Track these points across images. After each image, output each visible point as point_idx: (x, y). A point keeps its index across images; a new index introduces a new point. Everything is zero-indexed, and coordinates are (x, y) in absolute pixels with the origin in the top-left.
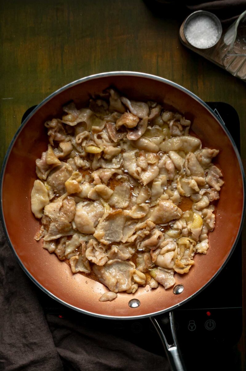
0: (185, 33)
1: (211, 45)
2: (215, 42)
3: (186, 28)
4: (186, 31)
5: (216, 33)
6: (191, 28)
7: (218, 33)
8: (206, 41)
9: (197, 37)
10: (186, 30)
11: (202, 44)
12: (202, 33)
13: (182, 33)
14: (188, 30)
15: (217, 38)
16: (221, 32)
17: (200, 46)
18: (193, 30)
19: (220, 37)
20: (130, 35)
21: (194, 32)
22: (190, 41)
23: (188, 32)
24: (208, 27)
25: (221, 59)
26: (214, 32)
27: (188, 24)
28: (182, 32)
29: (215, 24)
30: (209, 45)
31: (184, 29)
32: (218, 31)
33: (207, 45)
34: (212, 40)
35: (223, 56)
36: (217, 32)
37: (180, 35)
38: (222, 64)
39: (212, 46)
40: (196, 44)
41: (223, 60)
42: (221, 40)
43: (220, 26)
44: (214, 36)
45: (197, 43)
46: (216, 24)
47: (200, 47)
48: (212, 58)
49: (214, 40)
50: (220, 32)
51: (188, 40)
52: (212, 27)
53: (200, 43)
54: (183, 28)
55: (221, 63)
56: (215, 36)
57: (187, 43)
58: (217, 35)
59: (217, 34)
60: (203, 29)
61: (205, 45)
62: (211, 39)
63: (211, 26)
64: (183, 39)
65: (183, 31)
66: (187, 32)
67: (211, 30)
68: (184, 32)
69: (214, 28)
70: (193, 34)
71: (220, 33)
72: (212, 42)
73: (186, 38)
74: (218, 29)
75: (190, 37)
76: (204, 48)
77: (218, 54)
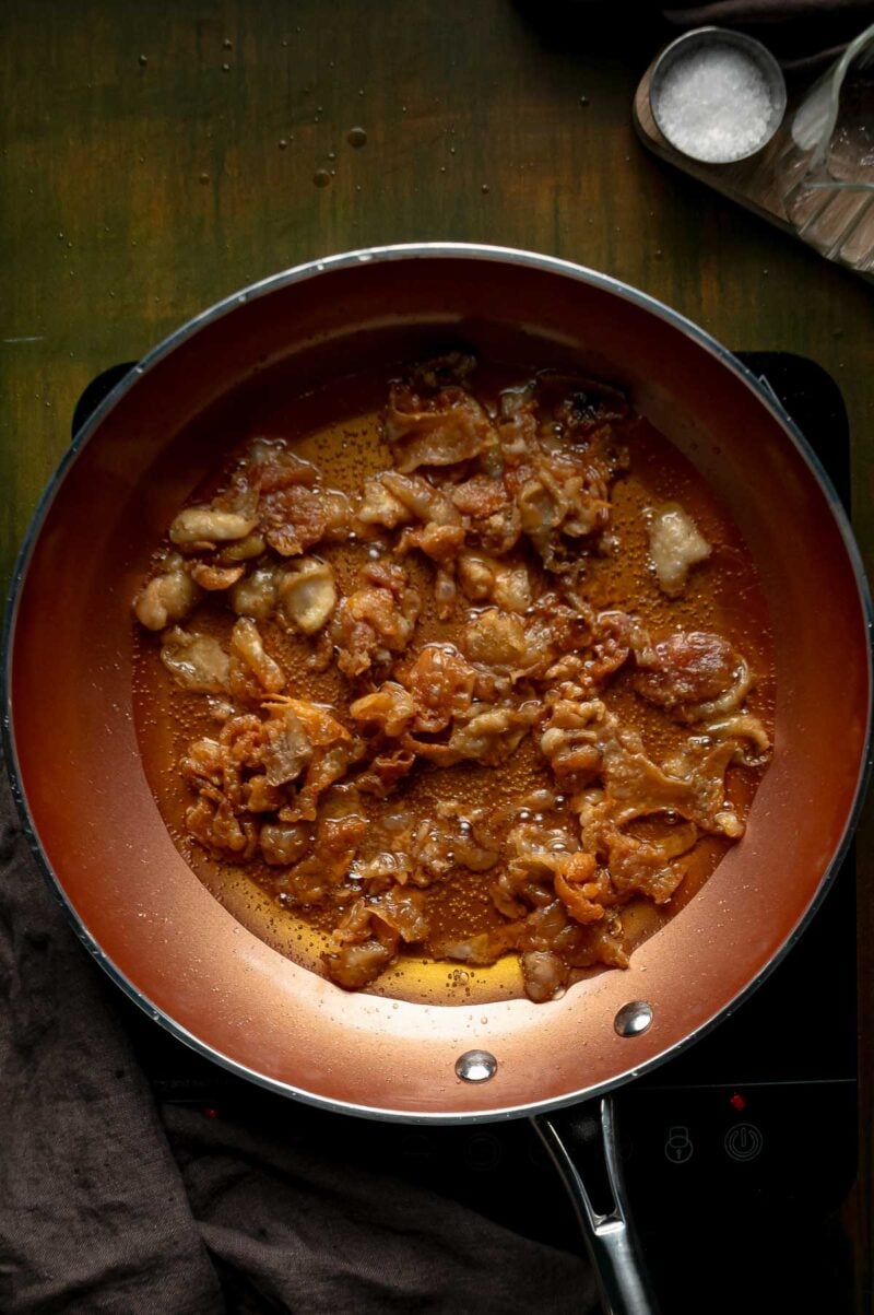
0: (654, 106)
1: (748, 150)
2: (762, 139)
3: (657, 90)
4: (658, 101)
5: (763, 107)
6: (674, 88)
7: (773, 107)
8: (729, 135)
9: (696, 122)
10: (659, 96)
11: (716, 148)
12: (715, 108)
13: (643, 107)
14: (664, 95)
15: (769, 124)
17: (709, 154)
18: (681, 95)
19: (778, 119)
20: (458, 115)
21: (686, 102)
22: (673, 134)
23: (665, 103)
24: (735, 88)
25: (781, 201)
26: (756, 104)
27: (665, 74)
28: (643, 102)
29: (760, 75)
30: (741, 151)
31: (650, 95)
32: (771, 101)
33: (732, 151)
34: (750, 133)
35: (789, 189)
36: (767, 104)
37: (636, 115)
38: (786, 218)
39: (750, 154)
40: (695, 149)
41: (790, 201)
42: (783, 134)
43: (780, 83)
44: (756, 119)
45: (698, 143)
46: (765, 77)
47: (706, 159)
48: (749, 195)
49: (759, 133)
50: (781, 105)
51: (663, 131)
52: (751, 87)
53: (707, 142)
54: (647, 89)
55: (782, 214)
56: (759, 117)
57: (663, 145)
58: (767, 115)
59: (768, 109)
60: (718, 95)
61: (727, 151)
62: (745, 129)
63: (745, 83)
64: (647, 127)
65: (647, 100)
66: (660, 105)
67: (748, 95)
68: (650, 104)
69: (757, 91)
70: (683, 109)
71: (778, 106)
72: (751, 140)
73: (660, 123)
74: (771, 93)
75: (672, 122)
76: (722, 160)
77: (771, 181)
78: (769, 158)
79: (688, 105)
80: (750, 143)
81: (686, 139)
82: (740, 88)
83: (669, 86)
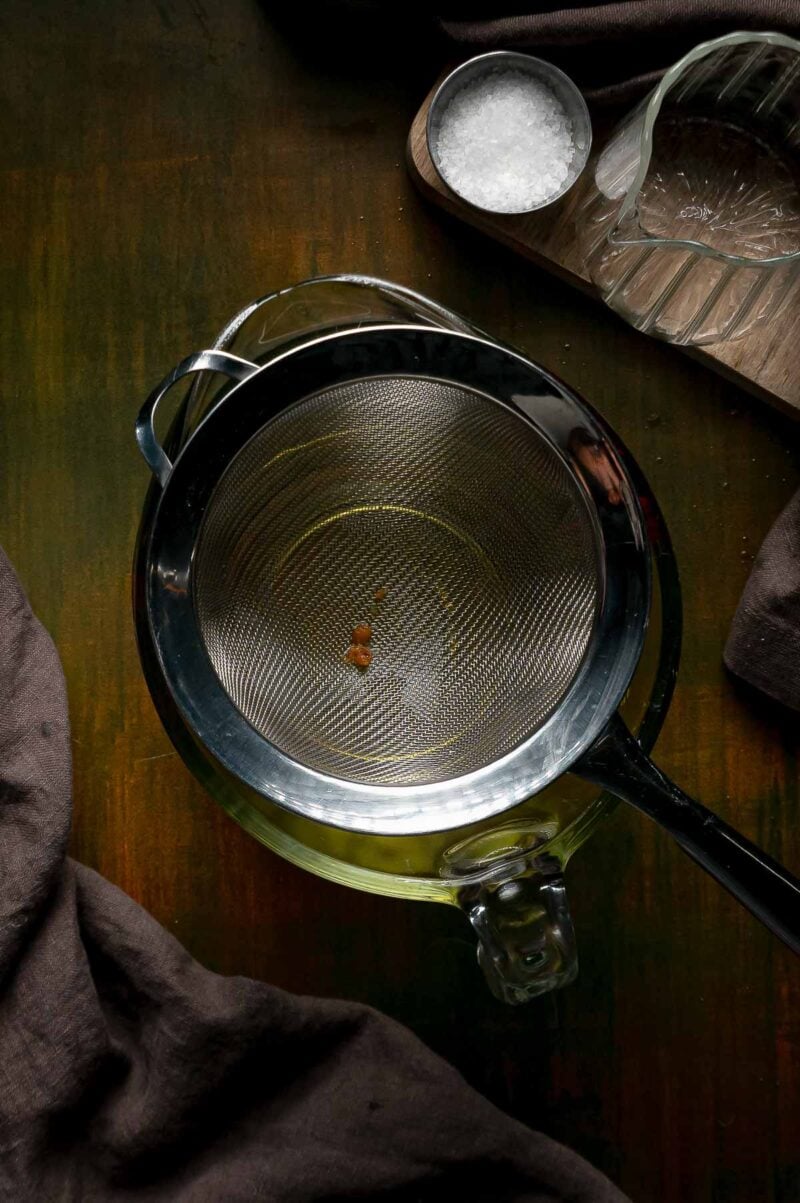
0: (432, 146)
1: (546, 197)
2: (563, 185)
3: (436, 126)
4: (437, 139)
5: (565, 147)
6: (457, 124)
7: (575, 147)
8: (523, 181)
9: (483, 165)
10: (437, 134)
11: (507, 196)
12: (506, 148)
13: (418, 149)
14: (444, 133)
15: (571, 166)
16: (587, 143)
17: (498, 202)
18: (465, 133)
19: (582, 165)
20: (196, 158)
21: (471, 141)
22: (455, 180)
23: (446, 141)
24: (529, 123)
25: (583, 261)
26: (557, 142)
27: (444, 109)
28: (419, 140)
29: (560, 108)
30: (538, 199)
31: (427, 132)
32: (573, 139)
33: (526, 200)
34: (548, 177)
35: (593, 247)
36: (569, 143)
37: (411, 155)
38: (590, 281)
39: (548, 202)
40: (482, 197)
41: (595, 261)
42: (585, 183)
43: (584, 118)
44: (555, 161)
45: (485, 190)
46: (566, 112)
47: (495, 209)
49: (557, 178)
50: (585, 145)
51: (444, 176)
52: (549, 124)
53: (496, 189)
54: (424, 125)
55: (585, 276)
56: (559, 158)
57: (444, 193)
58: (569, 156)
59: (570, 149)
60: (509, 132)
61: (520, 199)
62: (542, 173)
63: (543, 117)
64: (424, 171)
65: (424, 138)
66: (440, 144)
67: (546, 133)
68: (427, 144)
69: (556, 127)
70: (467, 150)
71: (581, 146)
72: (550, 185)
73: (438, 167)
74: (573, 130)
75: (455, 165)
76: (514, 211)
77: (572, 237)
78: (570, 210)
79: (474, 144)
80: (547, 189)
81: (472, 185)
82: (535, 124)
83: (450, 121)
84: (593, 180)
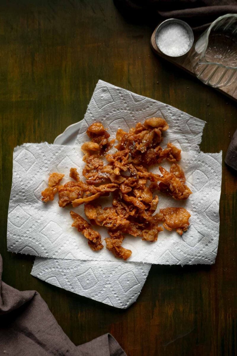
1: (183, 53)
2: (187, 50)
3: (157, 36)
4: (157, 39)
5: (187, 41)
6: (162, 36)
7: (190, 41)
8: (178, 49)
9: (168, 45)
10: (158, 38)
11: (174, 53)
12: (174, 41)
13: (153, 41)
14: (159, 38)
15: (189, 46)
16: (193, 40)
17: (172, 54)
18: (164, 38)
19: (191, 45)
20: (101, 44)
21: (165, 40)
22: (162, 49)
23: (160, 40)
24: (179, 36)
25: (192, 68)
26: (185, 40)
27: (159, 32)
28: (153, 40)
29: (186, 32)
30: (181, 53)
31: (155, 38)
32: (190, 39)
33: (179, 54)
34: (183, 48)
35: (194, 64)
36: (188, 40)
37: (151, 43)
38: (193, 73)
39: (184, 54)
40: (168, 53)
41: (195, 68)
42: (193, 49)
43: (192, 34)
44: (185, 45)
45: (169, 51)
46: (188, 33)
48: (183, 66)
49: (186, 48)
50: (192, 41)
51: (159, 48)
52: (184, 36)
53: (171, 51)
54: (154, 36)
55: (192, 71)
56: (186, 44)
57: (159, 52)
58: (188, 43)
59: (188, 42)
60: (174, 38)
61: (177, 53)
62: (182, 47)
63: (182, 34)
64: (154, 47)
65: (155, 39)
66: (158, 40)
67: (183, 38)
68: (155, 40)
69: (185, 36)
70: (165, 42)
71: (191, 41)
72: (184, 50)
73: (158, 46)
74: (189, 37)
75: (161, 45)
76: (176, 56)
77: (189, 62)
78: (189, 56)
79: (166, 40)
80: (184, 51)
81: (165, 50)
82: (181, 36)
83: (161, 35)
84: (194, 49)
